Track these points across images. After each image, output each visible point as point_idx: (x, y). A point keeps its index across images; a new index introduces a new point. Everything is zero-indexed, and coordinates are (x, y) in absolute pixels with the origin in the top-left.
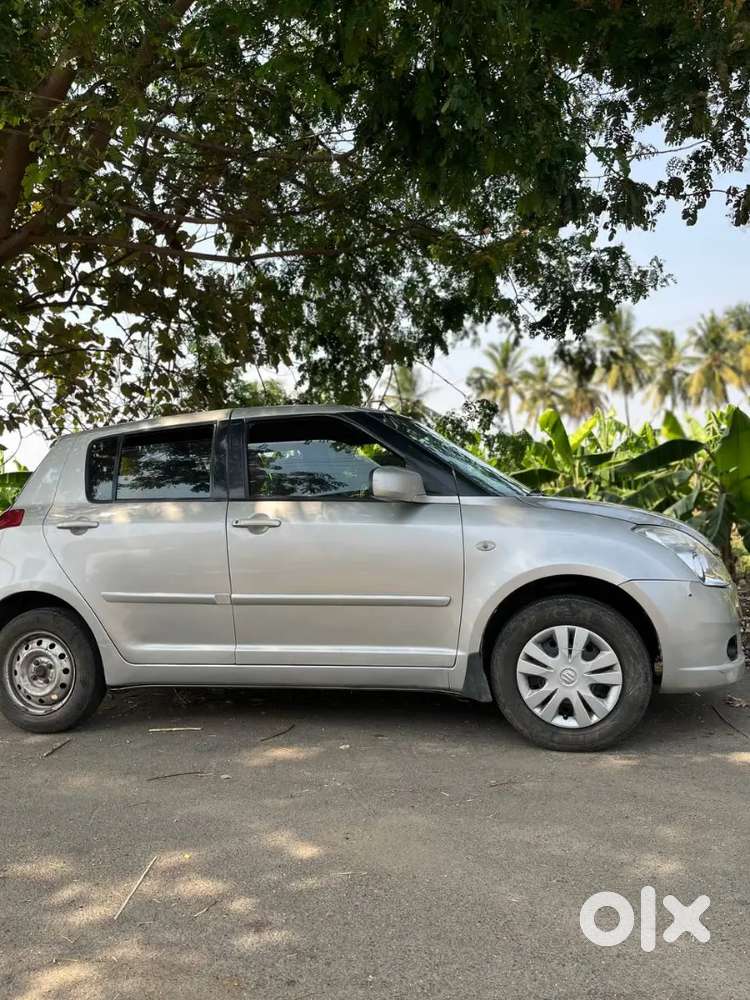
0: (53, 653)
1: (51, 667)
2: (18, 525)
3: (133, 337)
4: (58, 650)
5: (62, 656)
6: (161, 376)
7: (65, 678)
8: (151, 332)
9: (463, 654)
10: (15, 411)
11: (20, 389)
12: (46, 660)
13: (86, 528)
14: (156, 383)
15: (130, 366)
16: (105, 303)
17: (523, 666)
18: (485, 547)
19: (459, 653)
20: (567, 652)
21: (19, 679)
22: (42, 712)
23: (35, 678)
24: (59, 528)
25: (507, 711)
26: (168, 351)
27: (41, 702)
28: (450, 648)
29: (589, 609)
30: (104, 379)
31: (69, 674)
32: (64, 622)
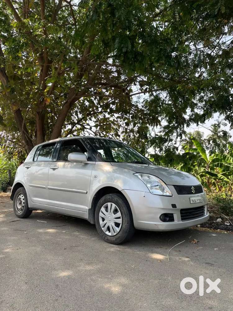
7: (23, 205)
13: (29, 168)
17: (101, 214)
18: (95, 177)
19: (87, 208)
20: (110, 211)
23: (19, 204)
24: (25, 167)
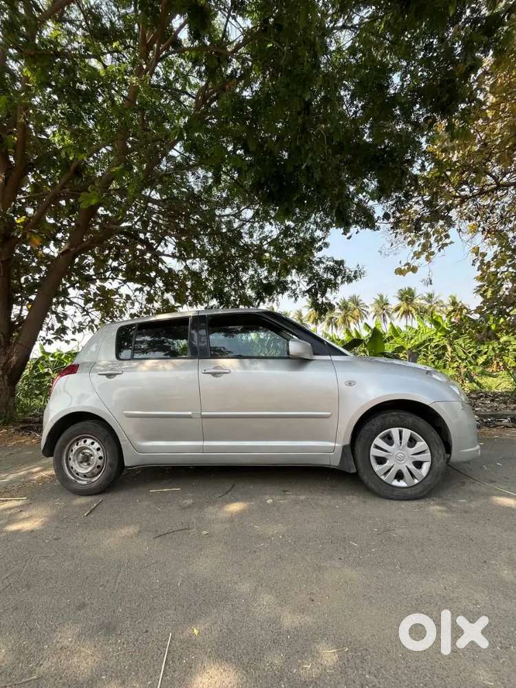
0: (92, 447)
1: (91, 455)
2: (75, 373)
3: (135, 294)
4: (97, 445)
5: (98, 449)
6: (147, 310)
7: (100, 463)
8: (144, 291)
9: (339, 445)
10: (81, 325)
11: (84, 315)
12: (89, 451)
13: (115, 375)
14: (145, 313)
15: (133, 306)
16: (124, 279)
17: (374, 452)
18: (350, 384)
19: (337, 445)
20: (399, 444)
21: (71, 463)
22: (85, 483)
23: (81, 462)
24: (99, 374)
25: (365, 478)
26: (150, 299)
27: (85, 476)
28: (331, 441)
29: (411, 418)
30: (121, 312)
31: (102, 460)
32: (100, 429)
